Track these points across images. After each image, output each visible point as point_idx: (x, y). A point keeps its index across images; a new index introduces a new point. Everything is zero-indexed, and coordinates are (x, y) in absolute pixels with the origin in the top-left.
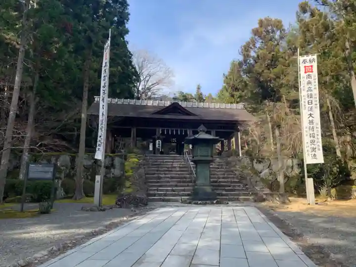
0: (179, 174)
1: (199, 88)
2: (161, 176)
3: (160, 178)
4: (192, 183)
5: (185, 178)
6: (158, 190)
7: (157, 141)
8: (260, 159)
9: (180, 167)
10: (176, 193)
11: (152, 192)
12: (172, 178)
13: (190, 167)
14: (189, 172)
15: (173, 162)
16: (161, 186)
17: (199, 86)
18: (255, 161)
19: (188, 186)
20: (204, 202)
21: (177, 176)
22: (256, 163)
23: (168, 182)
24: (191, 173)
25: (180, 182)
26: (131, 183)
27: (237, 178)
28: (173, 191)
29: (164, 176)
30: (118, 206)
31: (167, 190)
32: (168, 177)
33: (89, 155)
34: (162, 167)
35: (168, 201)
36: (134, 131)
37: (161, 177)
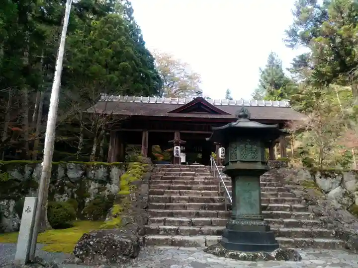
0: (202, 195)
1: (228, 93)
2: (174, 196)
3: (171, 200)
4: (224, 210)
5: (213, 200)
6: (165, 222)
7: (175, 148)
8: (326, 172)
9: (204, 183)
10: (197, 229)
11: (153, 226)
12: (191, 200)
13: (221, 183)
14: (220, 191)
15: (194, 175)
16: (171, 215)
17: (228, 90)
18: (318, 174)
19: (217, 215)
20: (251, 254)
21: (200, 196)
22: (320, 178)
23: (185, 207)
24: (223, 193)
25: (203, 207)
26: (121, 209)
27: (300, 202)
28: (191, 224)
29: (178, 196)
30: (77, 259)
31: (181, 223)
32: (185, 199)
33: (77, 163)
34: (177, 183)
35: (181, 244)
36: (145, 136)
37: (173, 199)
